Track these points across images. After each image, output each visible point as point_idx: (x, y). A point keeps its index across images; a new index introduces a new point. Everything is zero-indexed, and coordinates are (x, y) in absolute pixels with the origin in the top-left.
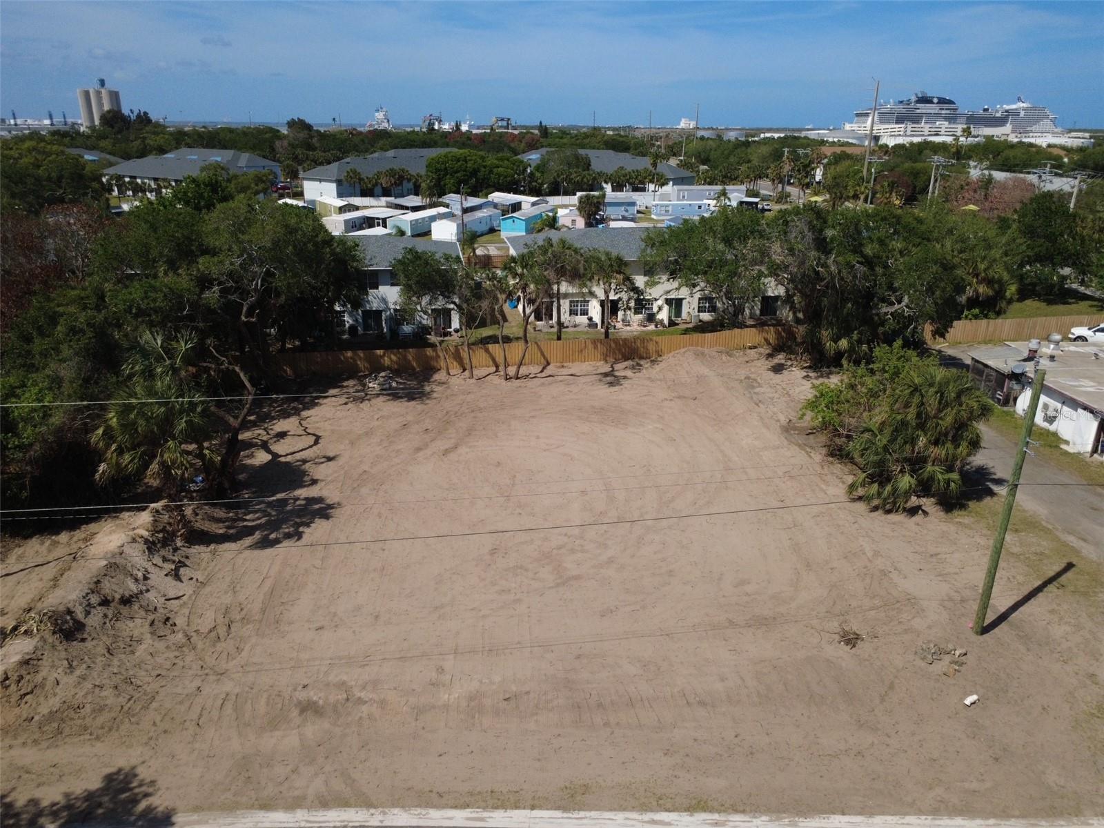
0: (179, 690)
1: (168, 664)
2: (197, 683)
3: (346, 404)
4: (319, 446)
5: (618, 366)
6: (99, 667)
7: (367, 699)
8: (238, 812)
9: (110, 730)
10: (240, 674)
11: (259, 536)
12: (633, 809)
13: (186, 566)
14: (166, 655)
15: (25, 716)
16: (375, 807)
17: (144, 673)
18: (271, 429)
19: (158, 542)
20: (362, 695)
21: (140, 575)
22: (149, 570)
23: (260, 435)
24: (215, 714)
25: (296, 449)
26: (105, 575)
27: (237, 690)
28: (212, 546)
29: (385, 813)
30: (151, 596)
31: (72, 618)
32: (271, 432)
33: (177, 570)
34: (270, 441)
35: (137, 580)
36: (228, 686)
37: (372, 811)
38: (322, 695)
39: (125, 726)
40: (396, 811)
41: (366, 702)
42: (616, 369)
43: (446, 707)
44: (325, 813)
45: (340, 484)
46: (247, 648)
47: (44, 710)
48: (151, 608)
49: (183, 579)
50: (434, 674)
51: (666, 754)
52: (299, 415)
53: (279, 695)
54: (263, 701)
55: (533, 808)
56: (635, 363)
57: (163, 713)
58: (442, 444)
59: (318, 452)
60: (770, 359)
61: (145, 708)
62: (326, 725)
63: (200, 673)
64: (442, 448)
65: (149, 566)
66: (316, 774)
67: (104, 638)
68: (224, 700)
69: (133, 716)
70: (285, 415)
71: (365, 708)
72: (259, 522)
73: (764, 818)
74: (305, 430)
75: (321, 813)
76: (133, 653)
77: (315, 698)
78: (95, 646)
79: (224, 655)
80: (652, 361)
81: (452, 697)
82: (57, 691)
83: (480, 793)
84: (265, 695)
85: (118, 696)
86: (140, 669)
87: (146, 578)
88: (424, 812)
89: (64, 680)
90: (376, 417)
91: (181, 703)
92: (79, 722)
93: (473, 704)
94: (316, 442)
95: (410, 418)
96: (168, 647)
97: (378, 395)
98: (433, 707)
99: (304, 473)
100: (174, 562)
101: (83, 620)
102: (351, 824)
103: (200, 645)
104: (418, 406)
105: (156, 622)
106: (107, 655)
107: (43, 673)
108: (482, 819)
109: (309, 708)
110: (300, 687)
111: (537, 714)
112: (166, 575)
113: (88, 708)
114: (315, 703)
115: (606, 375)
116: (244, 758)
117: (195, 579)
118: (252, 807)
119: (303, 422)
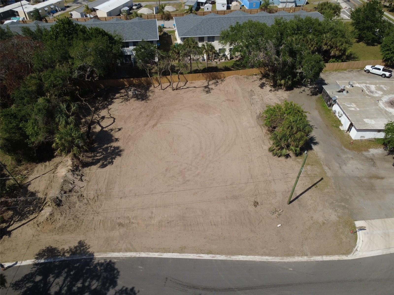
0: (88, 219)
1: (84, 210)
2: (92, 216)
3: (122, 102)
4: (115, 123)
5: (211, 83)
6: (68, 213)
7: (134, 222)
8: (107, 253)
9: (74, 231)
10: (103, 213)
11: (101, 163)
12: (195, 253)
13: (83, 176)
14: (83, 207)
15: (54, 227)
16: (138, 252)
17: (79, 214)
18: (100, 115)
19: (75, 169)
20: (133, 221)
21: (72, 182)
22: (74, 180)
23: (96, 117)
24: (98, 226)
25: (108, 125)
26: (64, 184)
27: (102, 219)
28: (89, 167)
29: (140, 253)
30: (76, 188)
31: (59, 200)
32: (100, 116)
33: (81, 178)
34: (100, 121)
35: (71, 184)
36: (100, 218)
37: (137, 253)
38: (123, 221)
39: (78, 230)
40: (142, 253)
41: (134, 223)
42: (209, 84)
43: (153, 225)
44: (127, 253)
45: (123, 140)
46: (103, 204)
47: (58, 226)
48: (77, 192)
49: (83, 181)
50: (150, 214)
51: (204, 239)
52: (107, 108)
53: (113, 221)
54: (109, 223)
55: (173, 253)
56: (216, 81)
57: (86, 226)
58: (152, 122)
59: (115, 126)
60: (261, 80)
61: (82, 225)
62: (125, 230)
63: (93, 213)
64: (152, 124)
65: (74, 178)
66: (124, 243)
67: (67, 204)
68: (100, 222)
69: (79, 227)
70: (104, 108)
71: (134, 225)
72: (101, 157)
73: (224, 256)
74: (110, 115)
75: (126, 253)
76: (75, 207)
77: (122, 222)
78: (65, 207)
79: (98, 207)
80: (222, 80)
81: (155, 222)
82: (60, 221)
83: (161, 249)
84: (110, 221)
85: (74, 222)
86: (78, 212)
87: (74, 183)
88: (148, 253)
89: (61, 218)
90: (132, 109)
91: (90, 223)
92: (67, 229)
93: (160, 224)
94: (114, 121)
95: (142, 109)
96: (83, 205)
97: (132, 97)
98: (150, 225)
99: (112, 136)
100: (80, 175)
101: (61, 199)
102: (133, 256)
103: (91, 204)
104: (145, 103)
105: (79, 196)
106: (69, 209)
107: (55, 217)
108: (161, 255)
109: (120, 225)
110: (118, 218)
111: (175, 227)
112: (79, 180)
113: (68, 225)
114: (122, 223)
115: (206, 87)
116: (107, 238)
117: (86, 180)
118: (110, 252)
119: (109, 111)
